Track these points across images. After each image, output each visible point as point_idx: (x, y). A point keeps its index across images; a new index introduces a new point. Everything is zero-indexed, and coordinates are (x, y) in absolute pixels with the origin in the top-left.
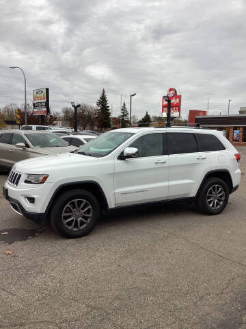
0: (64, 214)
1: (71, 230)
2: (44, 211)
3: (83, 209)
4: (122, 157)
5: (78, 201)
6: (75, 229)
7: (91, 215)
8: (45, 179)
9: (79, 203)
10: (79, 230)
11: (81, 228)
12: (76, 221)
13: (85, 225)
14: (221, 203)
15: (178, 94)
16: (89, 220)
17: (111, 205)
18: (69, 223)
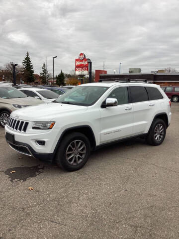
0: (67, 153)
1: (72, 165)
2: (52, 152)
3: (79, 148)
4: (104, 105)
5: (77, 142)
6: (74, 164)
7: (85, 152)
8: (53, 125)
9: (77, 143)
10: (78, 164)
11: (79, 162)
12: (75, 157)
13: (81, 160)
14: (162, 137)
15: (87, 58)
16: (83, 156)
17: (98, 143)
18: (71, 160)
